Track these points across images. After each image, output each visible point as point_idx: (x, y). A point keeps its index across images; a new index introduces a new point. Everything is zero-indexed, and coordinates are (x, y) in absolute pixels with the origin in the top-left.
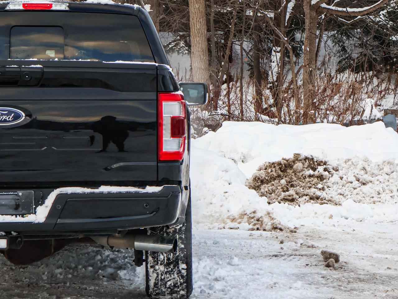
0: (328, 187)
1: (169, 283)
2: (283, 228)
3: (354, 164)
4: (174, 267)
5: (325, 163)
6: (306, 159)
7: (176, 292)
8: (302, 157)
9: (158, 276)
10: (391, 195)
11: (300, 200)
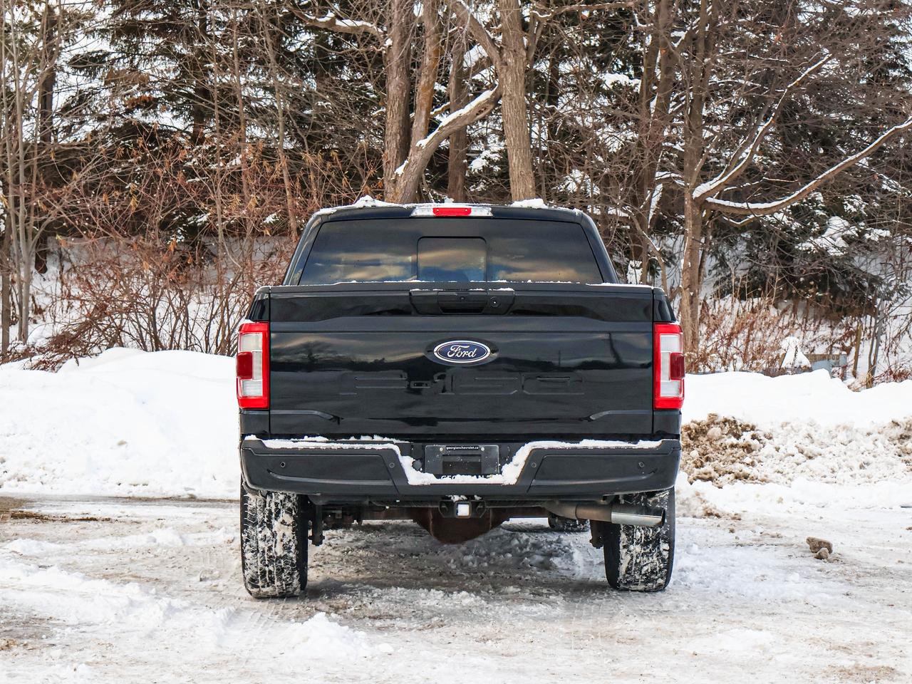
0: (760, 461)
1: (645, 568)
2: (720, 514)
3: (796, 429)
4: (654, 547)
5: (753, 429)
6: (725, 421)
7: (653, 581)
8: (720, 419)
9: (632, 559)
10: (852, 473)
11: (721, 479)
